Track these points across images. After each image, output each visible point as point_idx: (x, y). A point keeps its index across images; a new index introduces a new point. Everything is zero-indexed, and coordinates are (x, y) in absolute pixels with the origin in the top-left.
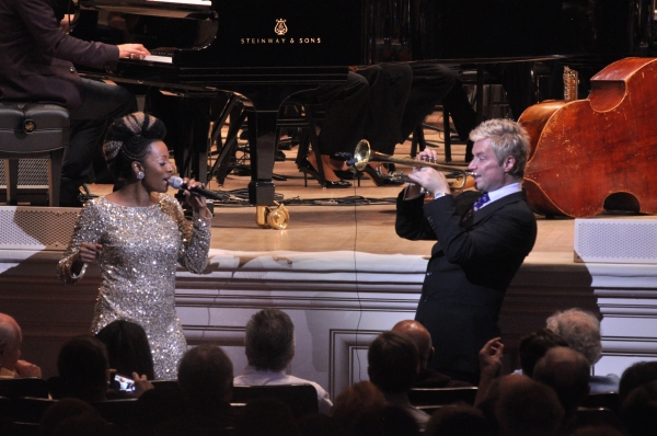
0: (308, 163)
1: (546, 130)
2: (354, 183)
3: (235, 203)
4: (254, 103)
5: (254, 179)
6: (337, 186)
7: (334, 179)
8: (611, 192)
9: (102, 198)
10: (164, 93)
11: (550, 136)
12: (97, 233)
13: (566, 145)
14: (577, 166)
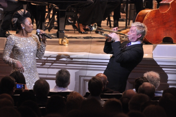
0: (75, 26)
1: (146, 18)
2: (89, 32)
3: (53, 38)
4: (59, 8)
5: (58, 30)
6: (84, 33)
7: (83, 31)
8: (165, 37)
9: (13, 35)
10: (32, 4)
11: (147, 20)
12: (12, 45)
13: (152, 22)
14: (155, 29)
